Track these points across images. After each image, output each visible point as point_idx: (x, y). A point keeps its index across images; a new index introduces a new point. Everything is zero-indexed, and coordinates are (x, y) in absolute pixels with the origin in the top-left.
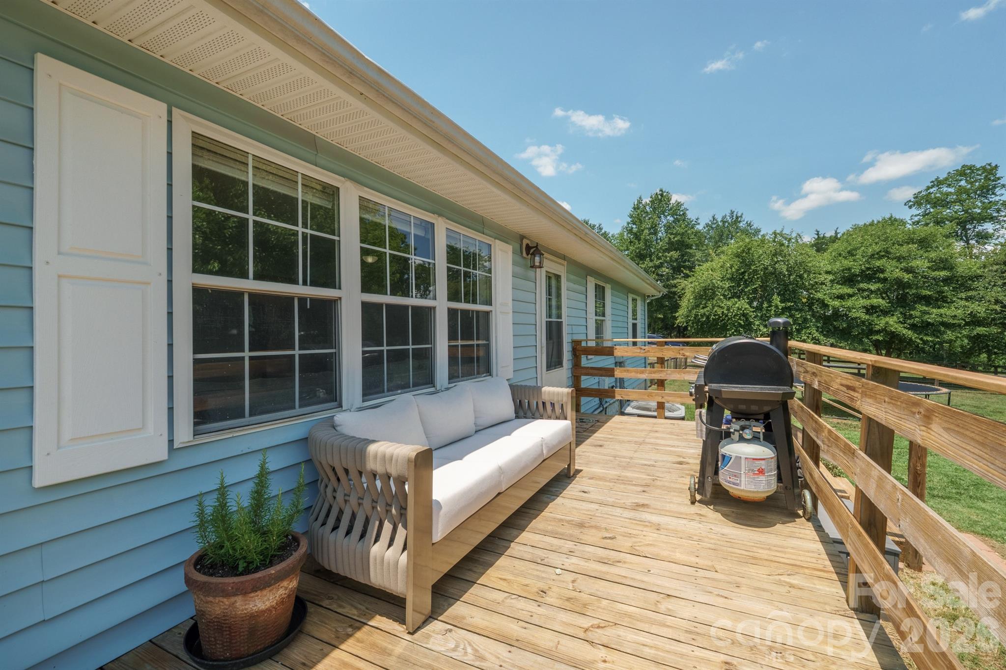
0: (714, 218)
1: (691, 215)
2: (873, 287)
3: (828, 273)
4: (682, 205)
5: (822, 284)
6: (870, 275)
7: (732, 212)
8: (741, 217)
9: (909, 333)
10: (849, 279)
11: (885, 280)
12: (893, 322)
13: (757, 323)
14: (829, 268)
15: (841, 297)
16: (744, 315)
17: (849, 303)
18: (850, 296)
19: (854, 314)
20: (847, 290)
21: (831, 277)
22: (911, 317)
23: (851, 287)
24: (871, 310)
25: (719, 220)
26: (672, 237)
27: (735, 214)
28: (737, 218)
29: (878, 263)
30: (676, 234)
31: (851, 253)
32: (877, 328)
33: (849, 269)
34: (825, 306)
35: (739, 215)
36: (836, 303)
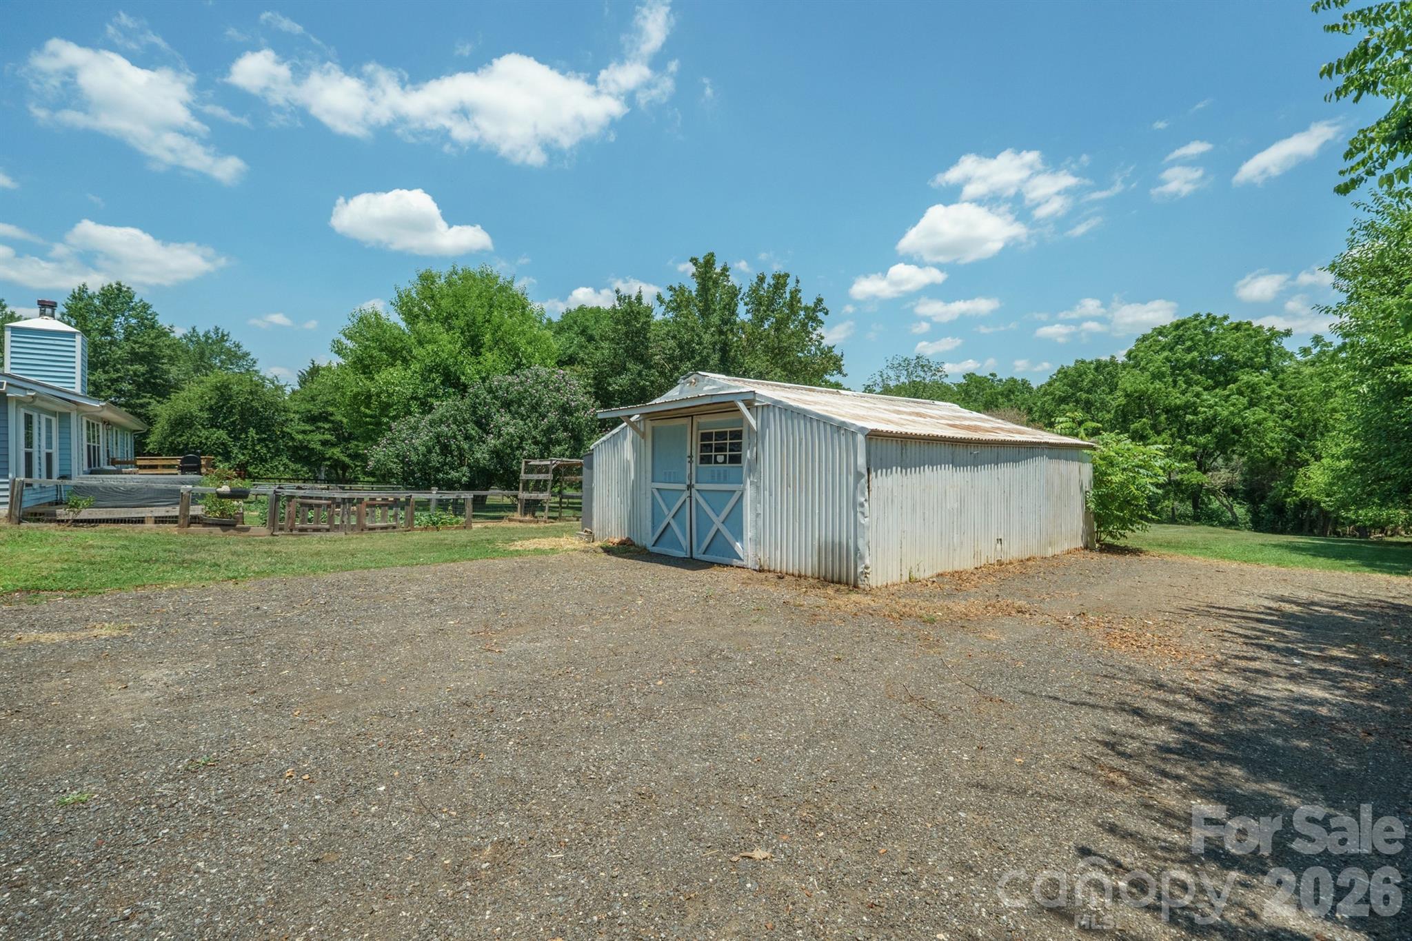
0: (194, 330)
1: (163, 322)
2: (327, 426)
3: (296, 412)
4: (150, 307)
5: (291, 420)
6: (325, 417)
7: (217, 329)
8: (228, 335)
9: (347, 460)
10: (312, 419)
11: (332, 422)
12: (336, 452)
13: (236, 451)
14: (296, 408)
15: (304, 432)
16: (223, 444)
17: (309, 437)
18: (311, 431)
19: (312, 446)
20: (308, 427)
21: (297, 416)
22: (348, 449)
23: (313, 424)
24: (324, 443)
25: (201, 334)
26: (136, 346)
27: (220, 331)
28: (223, 336)
29: (330, 409)
30: (143, 344)
31: (313, 399)
32: (327, 456)
33: (310, 411)
34: (293, 439)
35: (225, 333)
36: (300, 437)
